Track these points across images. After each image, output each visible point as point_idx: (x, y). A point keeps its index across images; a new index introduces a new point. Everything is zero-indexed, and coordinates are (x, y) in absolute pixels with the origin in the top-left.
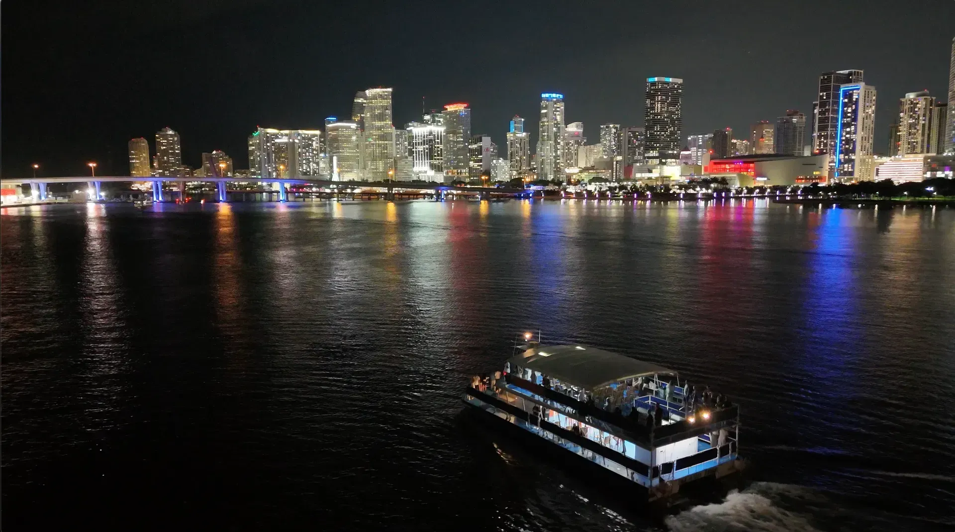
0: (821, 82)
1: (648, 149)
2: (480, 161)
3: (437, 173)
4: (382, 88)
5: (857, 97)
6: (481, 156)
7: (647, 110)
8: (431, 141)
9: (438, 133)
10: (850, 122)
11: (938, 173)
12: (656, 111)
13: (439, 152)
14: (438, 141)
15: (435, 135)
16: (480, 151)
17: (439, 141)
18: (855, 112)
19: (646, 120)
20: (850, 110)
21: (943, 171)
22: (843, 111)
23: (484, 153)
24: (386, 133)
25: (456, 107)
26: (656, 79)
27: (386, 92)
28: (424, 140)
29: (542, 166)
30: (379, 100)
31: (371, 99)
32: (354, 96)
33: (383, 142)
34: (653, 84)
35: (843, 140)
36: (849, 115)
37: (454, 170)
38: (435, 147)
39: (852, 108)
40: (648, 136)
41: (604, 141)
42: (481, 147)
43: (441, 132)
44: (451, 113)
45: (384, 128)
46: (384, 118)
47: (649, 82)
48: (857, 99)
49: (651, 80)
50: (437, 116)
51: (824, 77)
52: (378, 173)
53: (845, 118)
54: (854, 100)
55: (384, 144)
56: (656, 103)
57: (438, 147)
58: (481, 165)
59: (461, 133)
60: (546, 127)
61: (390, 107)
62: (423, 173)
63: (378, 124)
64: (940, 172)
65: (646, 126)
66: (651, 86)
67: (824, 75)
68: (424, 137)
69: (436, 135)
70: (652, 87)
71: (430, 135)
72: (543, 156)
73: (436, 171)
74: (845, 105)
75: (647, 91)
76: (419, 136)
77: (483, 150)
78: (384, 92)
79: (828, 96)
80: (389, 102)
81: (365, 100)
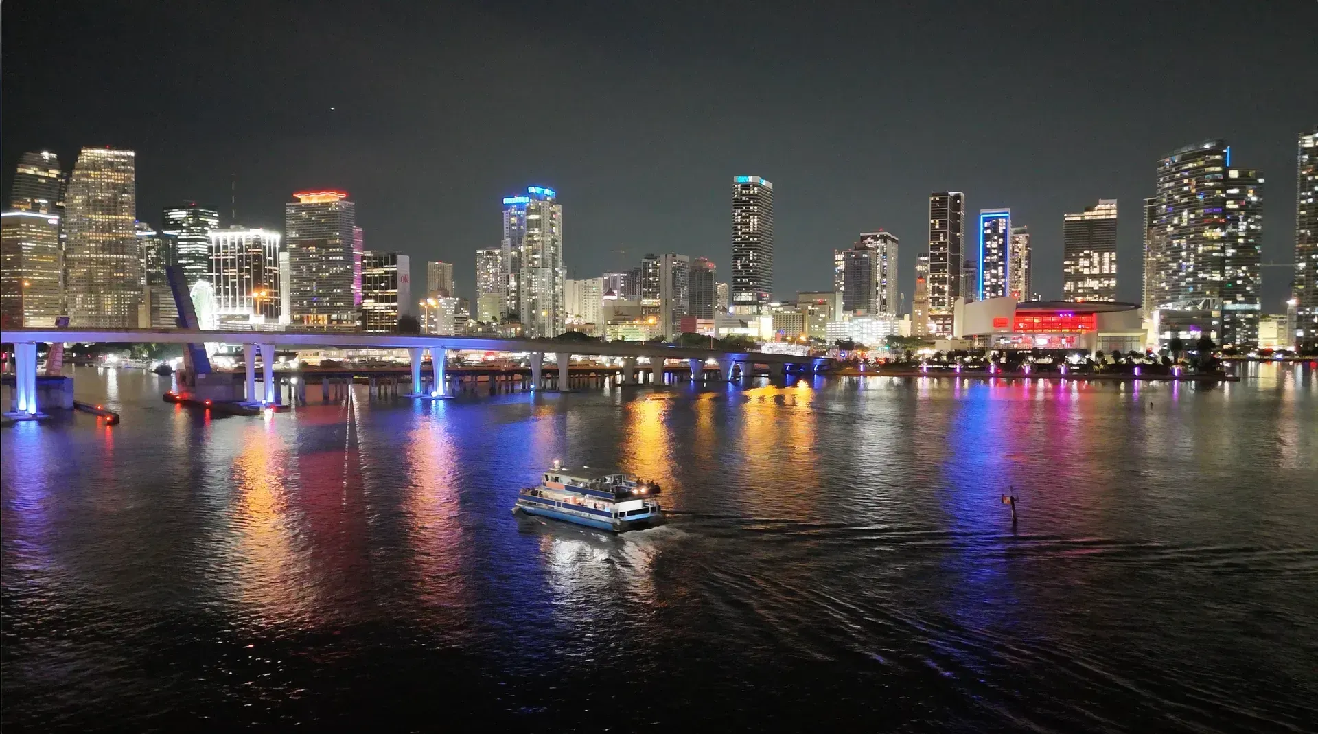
0: (932, 205)
1: (738, 288)
2: (394, 299)
3: (269, 319)
4: (111, 148)
5: (1004, 228)
6: (396, 291)
7: (737, 227)
8: (257, 257)
9: (270, 243)
10: (995, 261)
11: (1181, 333)
12: (751, 230)
13: (272, 281)
14: (270, 258)
15: (264, 247)
16: (392, 281)
17: (272, 258)
18: (1002, 248)
19: (734, 243)
20: (995, 245)
21: (1189, 330)
22: (985, 245)
23: (399, 284)
24: (123, 239)
25: (324, 198)
26: (750, 179)
27: (124, 157)
28: (241, 257)
29: (534, 312)
30: (106, 172)
31: (87, 169)
32: (18, 160)
33: (115, 256)
34: (746, 186)
35: (987, 286)
36: (995, 251)
37: (320, 316)
38: (266, 270)
39: (998, 243)
40: (739, 268)
41: (483, 274)
42: (394, 273)
43: (275, 244)
44: (310, 208)
45: (117, 228)
46: (119, 208)
47: (738, 183)
48: (1004, 230)
49: (741, 179)
50: (202, 213)
51: (935, 199)
52: (103, 317)
53: (988, 255)
54: (1001, 231)
55: (117, 260)
56: (752, 217)
57: (270, 271)
58: (394, 308)
59: (336, 246)
60: (540, 244)
61: (132, 189)
62: (238, 320)
63: (100, 218)
64: (1185, 332)
65: (736, 252)
66: (742, 189)
67: (934, 195)
68: (240, 250)
69: (267, 248)
70: (744, 192)
71: (255, 247)
72: (533, 295)
73: (266, 316)
74: (987, 238)
75: (736, 196)
76: (225, 247)
77: (399, 279)
78: (117, 157)
79: (943, 225)
80: (129, 178)
81: (40, 170)
